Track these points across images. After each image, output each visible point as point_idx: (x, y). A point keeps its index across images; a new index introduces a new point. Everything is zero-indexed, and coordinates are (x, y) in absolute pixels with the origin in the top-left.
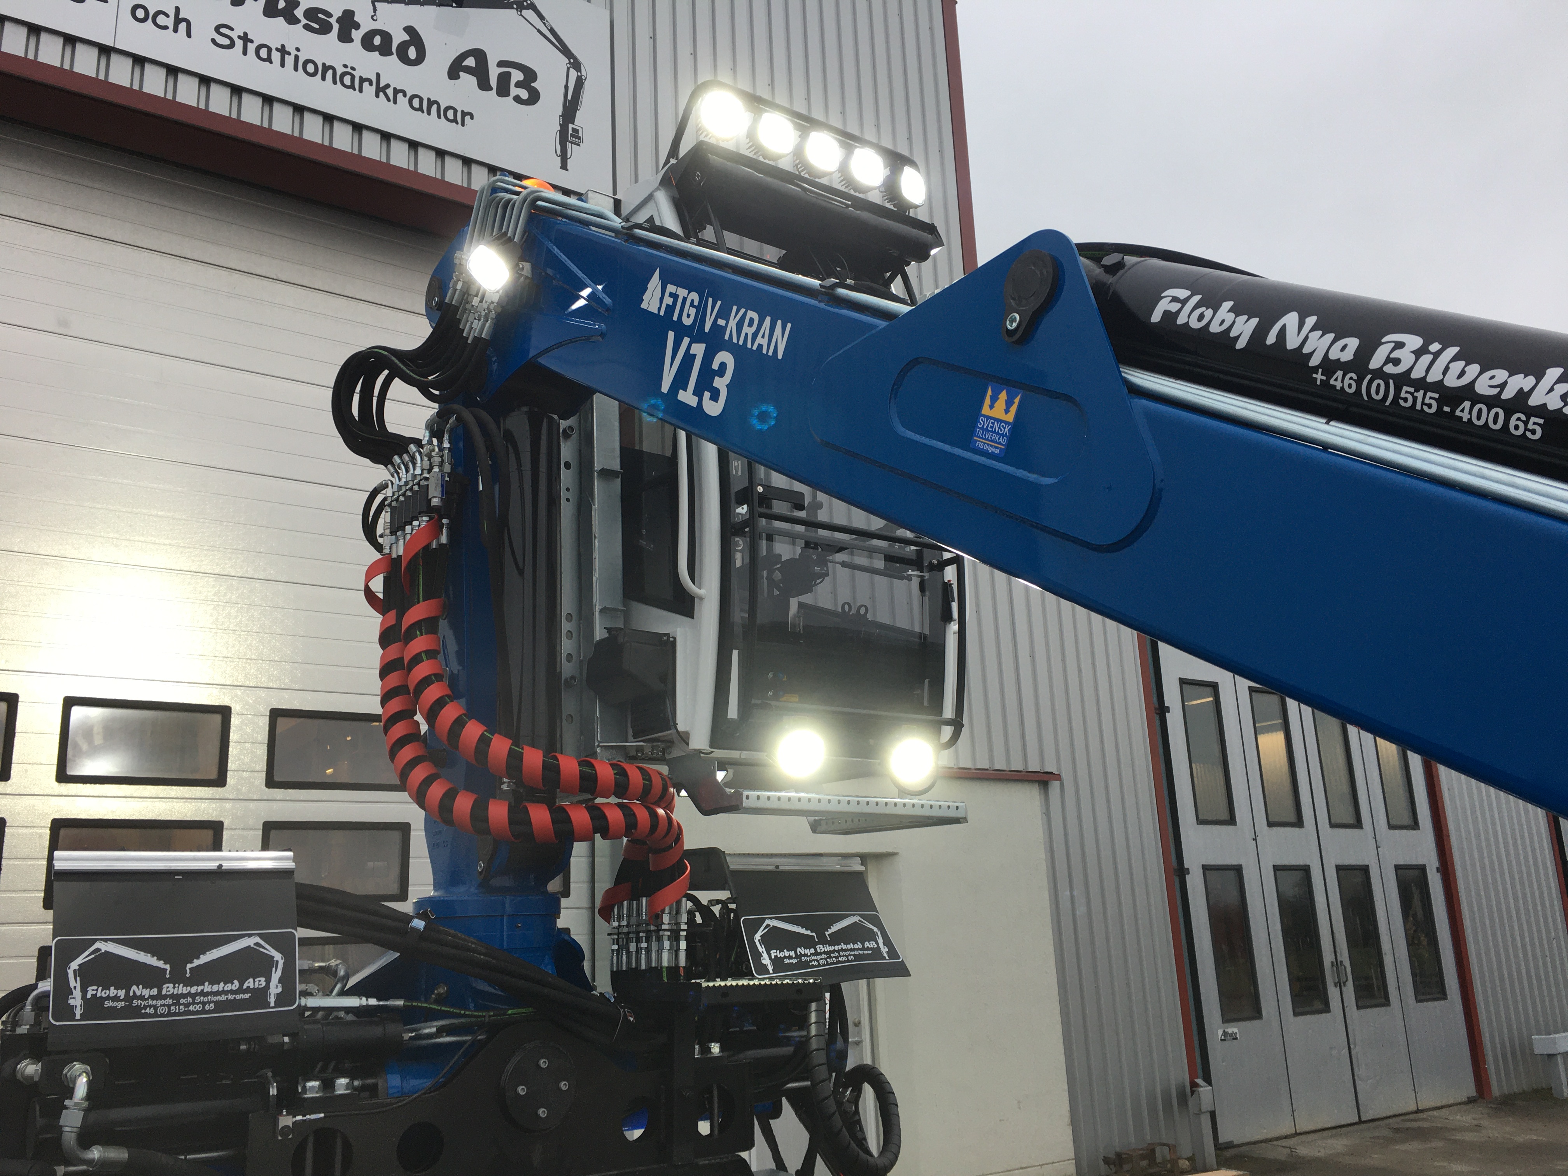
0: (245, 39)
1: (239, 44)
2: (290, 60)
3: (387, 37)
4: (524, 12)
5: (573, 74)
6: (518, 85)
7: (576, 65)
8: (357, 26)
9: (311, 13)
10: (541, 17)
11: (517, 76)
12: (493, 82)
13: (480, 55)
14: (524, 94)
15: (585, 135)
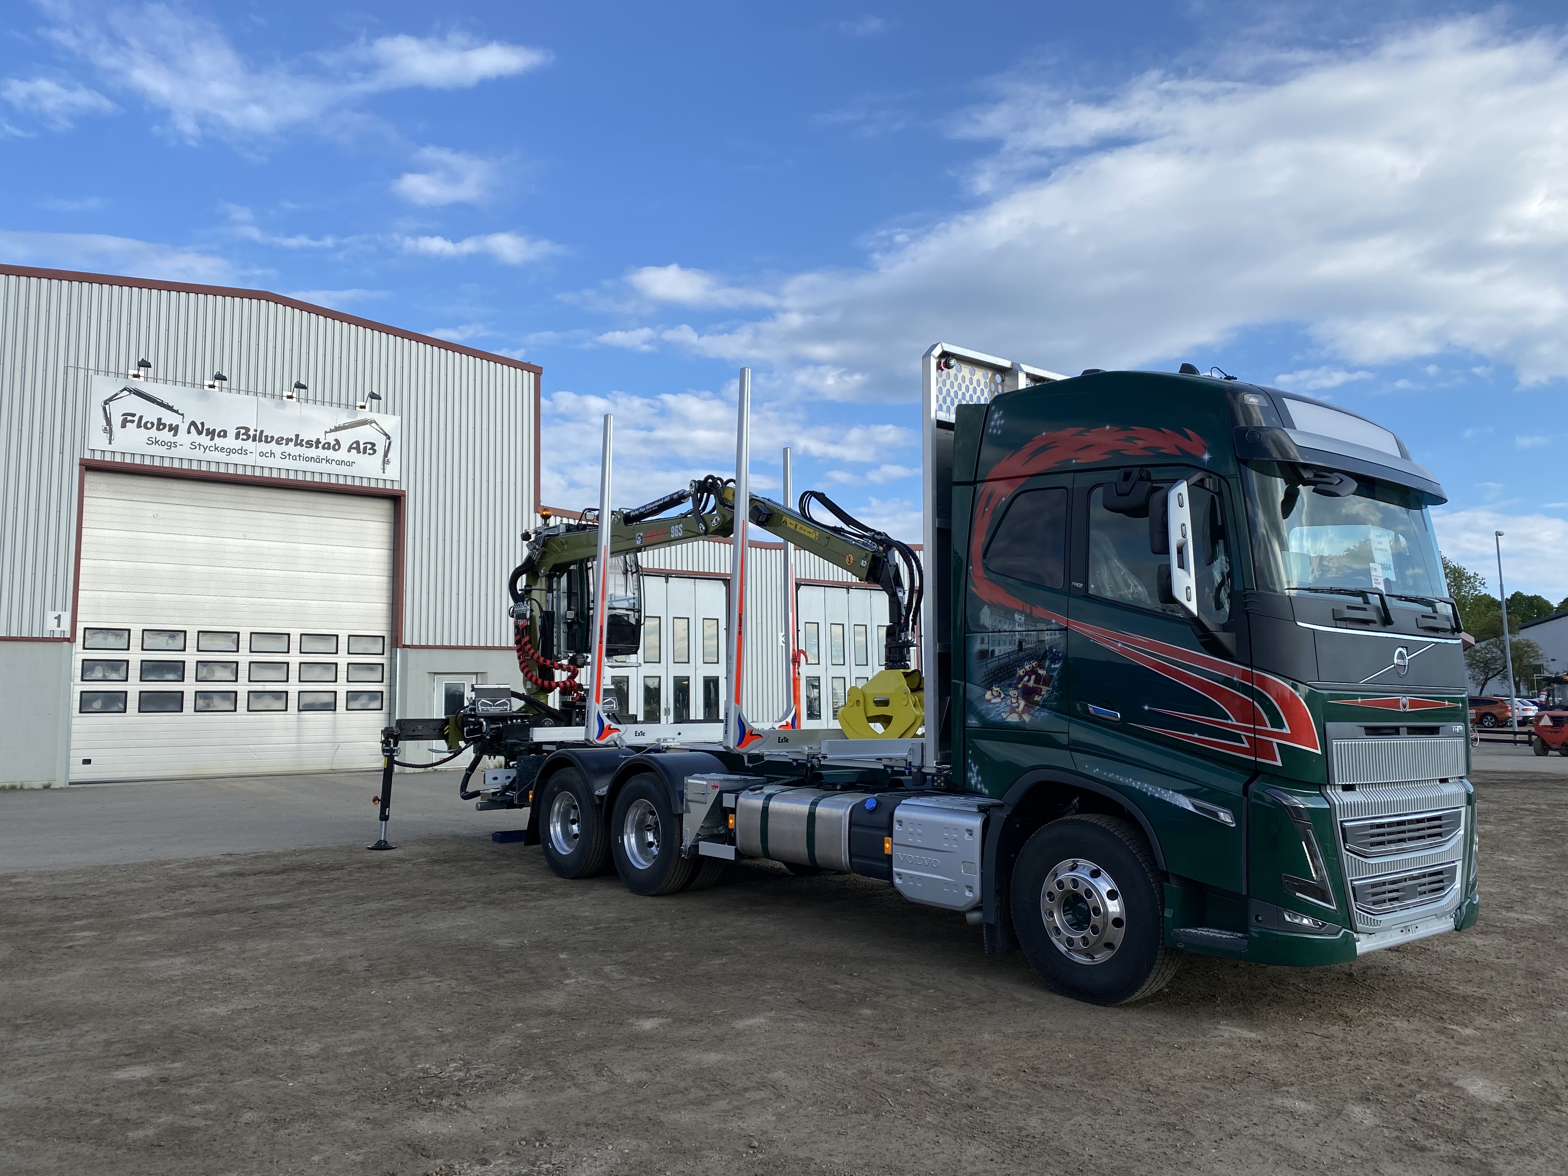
0: (289, 455)
1: (288, 457)
2: (301, 458)
3: (329, 444)
4: (372, 425)
5: (388, 441)
6: (370, 449)
7: (389, 438)
8: (320, 443)
9: (307, 442)
10: (377, 425)
11: (369, 446)
12: (362, 450)
13: (357, 443)
14: (371, 452)
15: (391, 461)
